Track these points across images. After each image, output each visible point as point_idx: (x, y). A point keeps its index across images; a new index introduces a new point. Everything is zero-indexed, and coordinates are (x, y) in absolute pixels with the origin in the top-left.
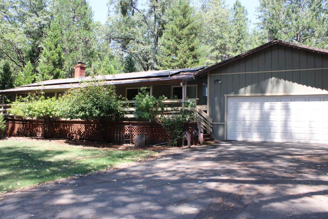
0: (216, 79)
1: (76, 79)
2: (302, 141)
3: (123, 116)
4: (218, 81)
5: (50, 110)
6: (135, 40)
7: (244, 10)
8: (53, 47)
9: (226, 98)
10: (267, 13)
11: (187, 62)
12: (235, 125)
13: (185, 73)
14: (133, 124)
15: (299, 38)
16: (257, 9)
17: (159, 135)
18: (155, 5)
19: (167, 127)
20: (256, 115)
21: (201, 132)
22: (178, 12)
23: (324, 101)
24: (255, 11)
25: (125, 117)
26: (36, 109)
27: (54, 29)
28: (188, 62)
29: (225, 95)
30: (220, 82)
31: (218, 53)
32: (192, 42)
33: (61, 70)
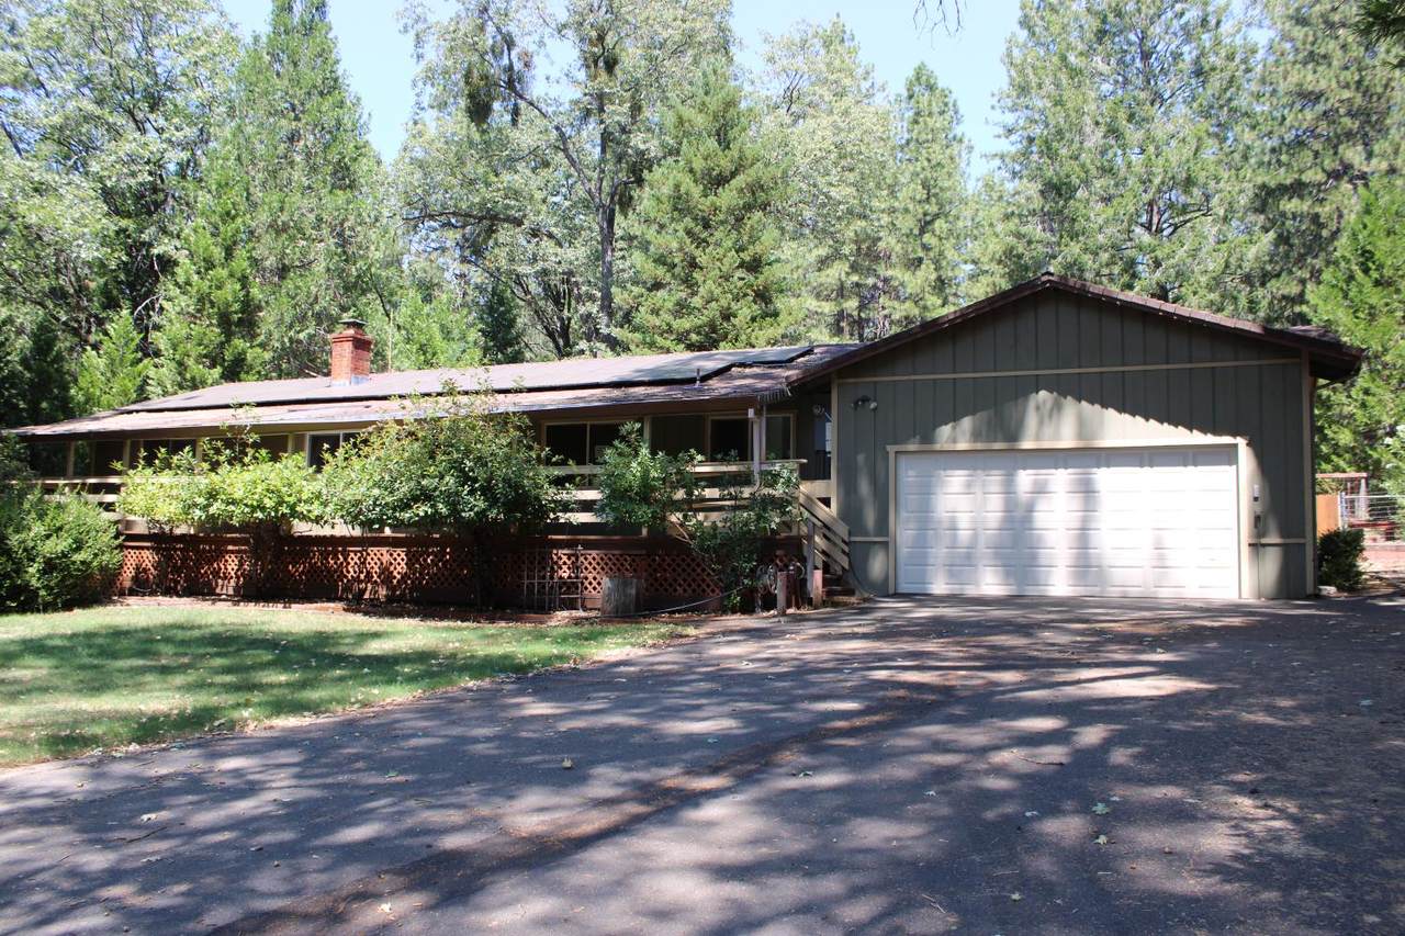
0: (861, 393)
1: (341, 384)
2: (1134, 592)
3: (557, 518)
4: (865, 400)
5: (292, 500)
6: (526, 222)
7: (946, 104)
8: (218, 253)
9: (892, 456)
10: (1037, 117)
11: (735, 317)
12: (921, 543)
13: (747, 371)
14: (588, 545)
15: (1155, 220)
16: (996, 99)
17: (675, 580)
18: (607, 90)
19: (707, 550)
20: (993, 510)
21: (816, 568)
22: (700, 121)
23: (1195, 465)
24: (993, 107)
25: (562, 521)
26: (238, 495)
27: (219, 185)
28: (740, 317)
29: (889, 448)
30: (873, 405)
31: (848, 274)
32: (753, 240)
33: (251, 347)
